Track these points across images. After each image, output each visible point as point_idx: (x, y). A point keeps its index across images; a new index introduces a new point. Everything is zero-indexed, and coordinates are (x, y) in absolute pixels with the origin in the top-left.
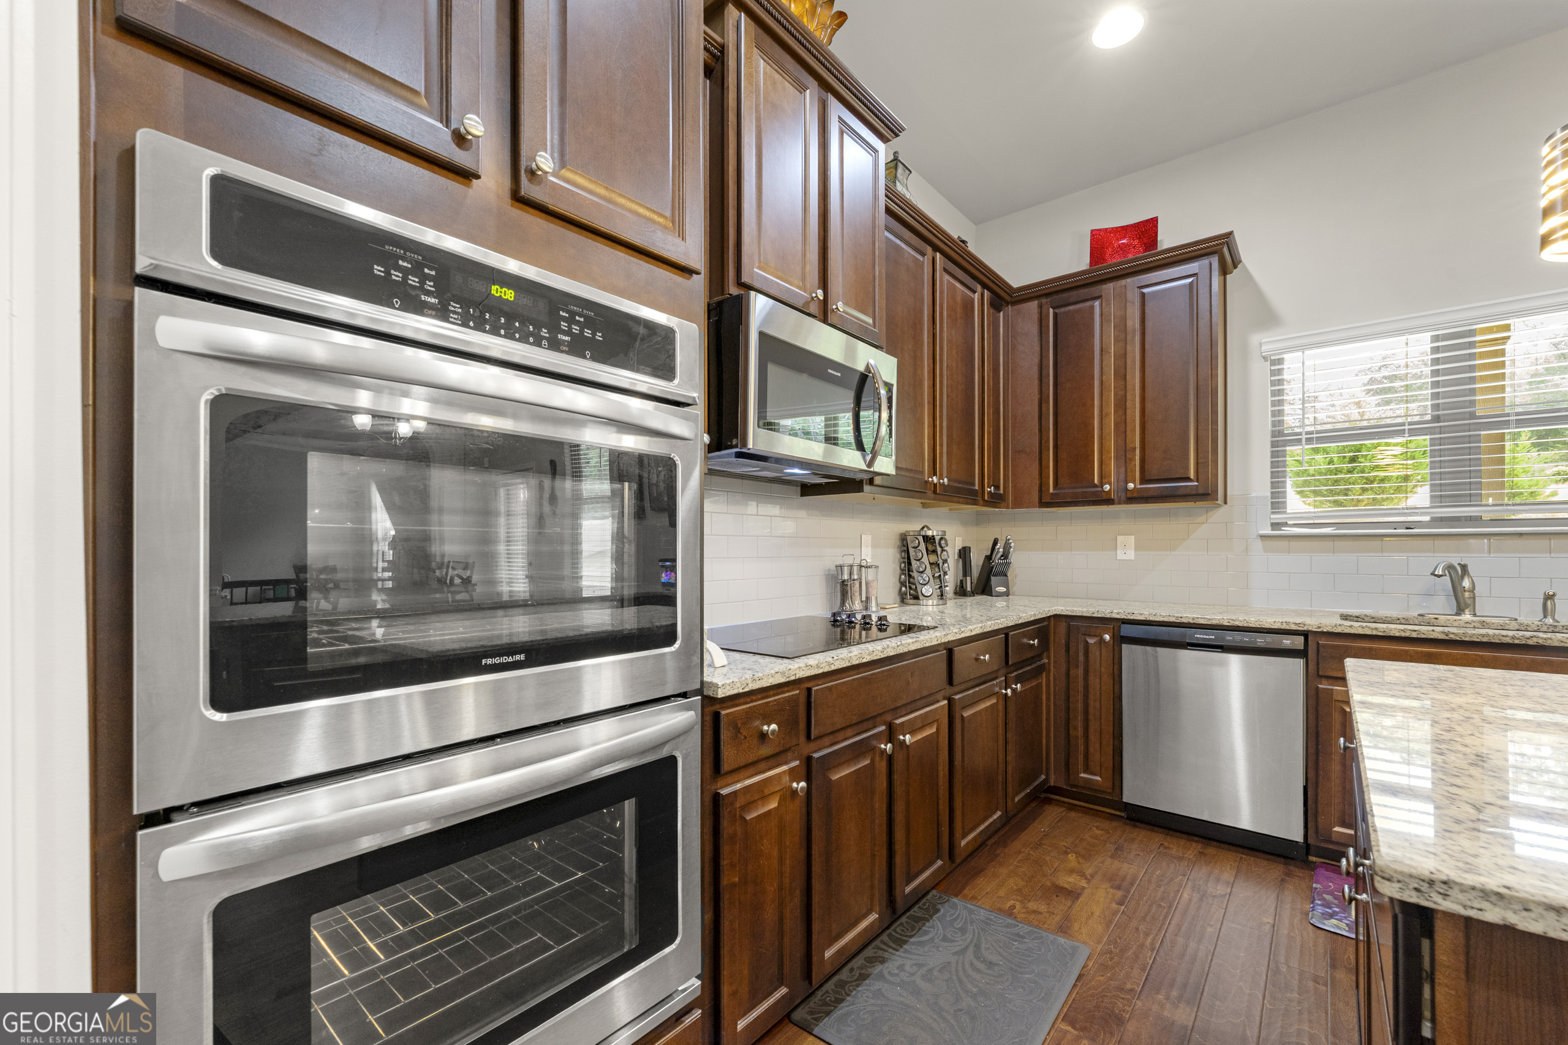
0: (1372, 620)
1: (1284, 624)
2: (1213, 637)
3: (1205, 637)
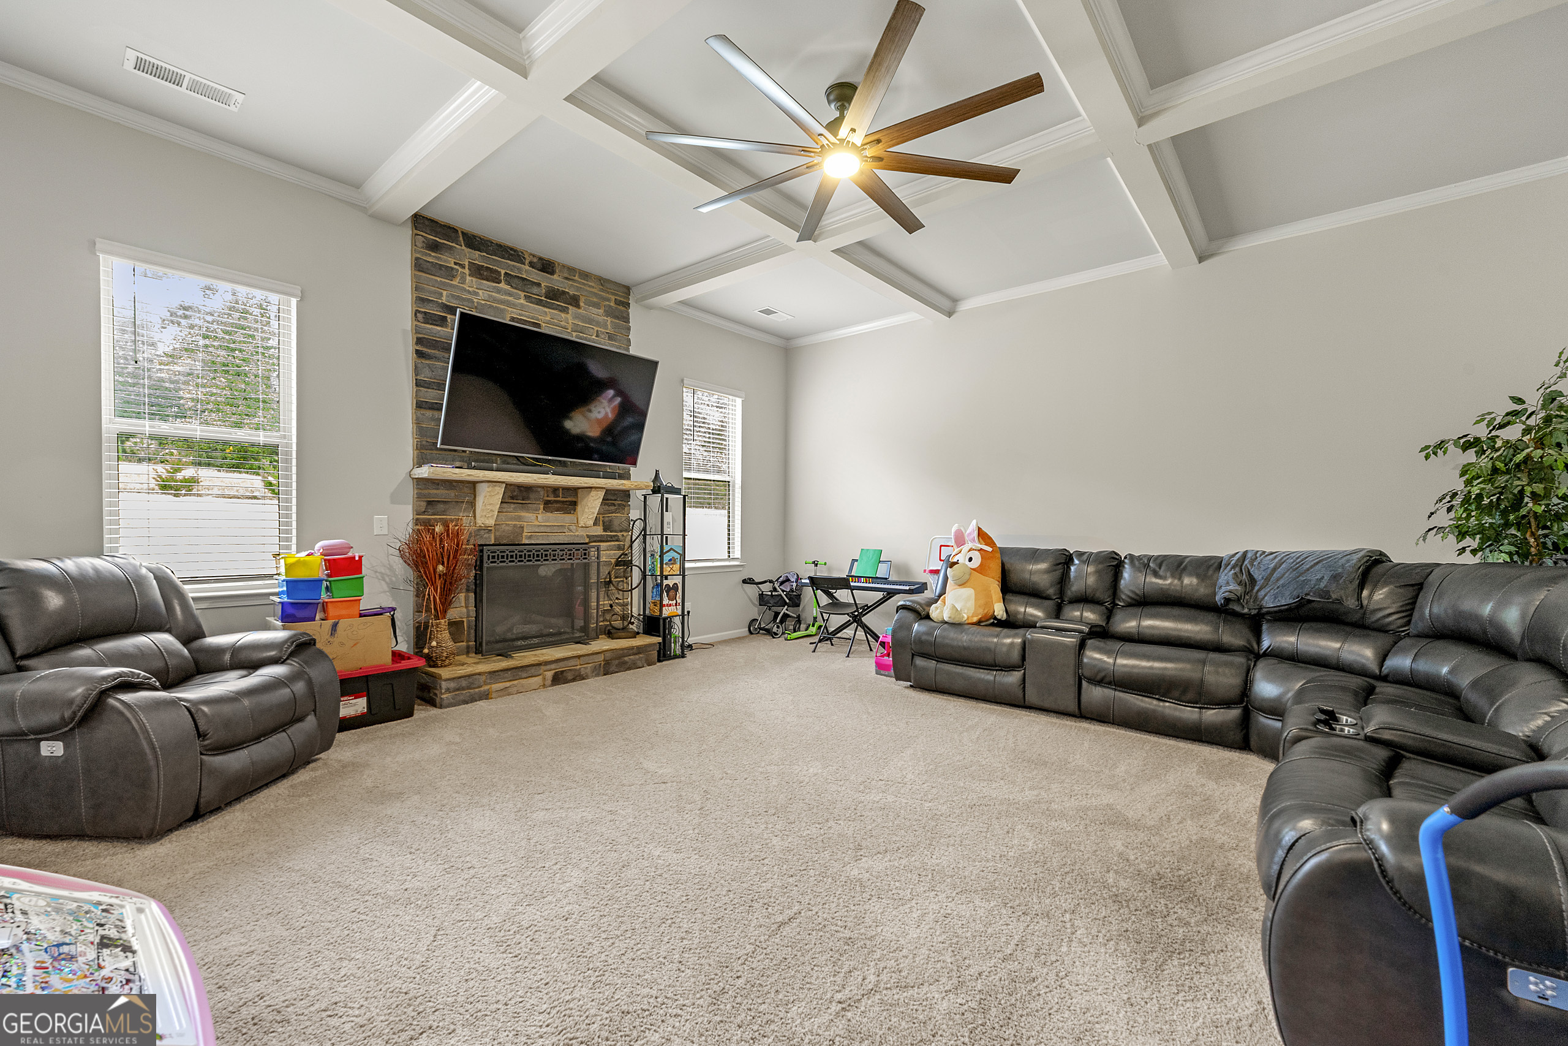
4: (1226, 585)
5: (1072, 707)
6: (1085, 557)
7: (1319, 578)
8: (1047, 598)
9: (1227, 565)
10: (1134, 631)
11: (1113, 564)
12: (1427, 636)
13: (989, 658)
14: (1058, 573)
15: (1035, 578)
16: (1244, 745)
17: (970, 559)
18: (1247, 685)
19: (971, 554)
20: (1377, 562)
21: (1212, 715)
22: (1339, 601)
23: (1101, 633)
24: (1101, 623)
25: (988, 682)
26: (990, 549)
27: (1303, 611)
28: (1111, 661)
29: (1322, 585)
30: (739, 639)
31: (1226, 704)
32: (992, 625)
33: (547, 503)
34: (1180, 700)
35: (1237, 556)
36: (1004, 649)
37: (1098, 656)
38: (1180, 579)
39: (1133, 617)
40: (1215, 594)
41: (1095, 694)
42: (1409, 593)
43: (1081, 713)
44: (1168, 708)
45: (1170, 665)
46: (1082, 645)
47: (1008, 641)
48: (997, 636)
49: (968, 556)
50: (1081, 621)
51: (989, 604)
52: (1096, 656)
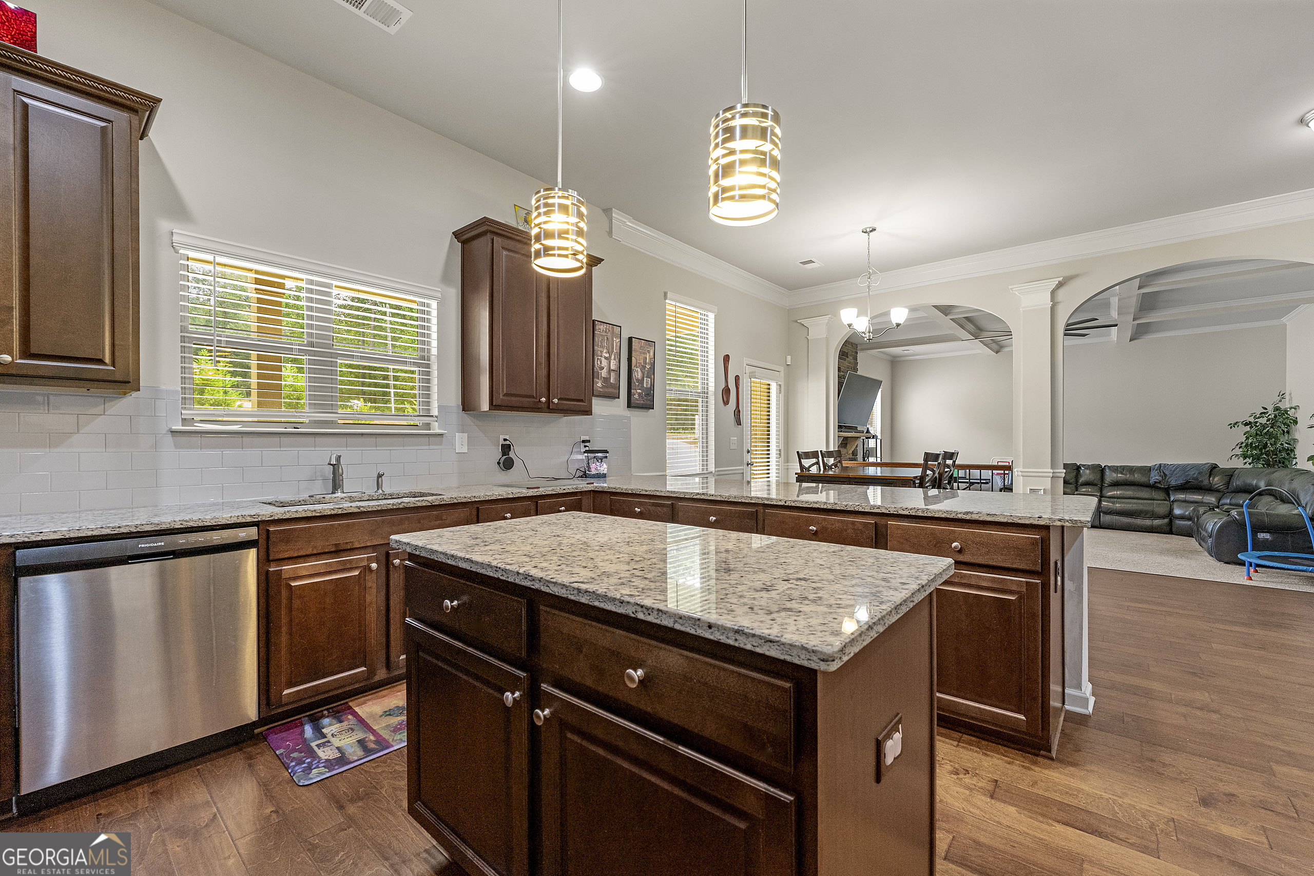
0: (281, 505)
1: (240, 518)
2: (163, 544)
3: (152, 545)
4: (1154, 477)
6: (1086, 467)
7: (1193, 473)
8: (1070, 484)
9: (1153, 470)
10: (1115, 495)
11: (1102, 470)
12: (1235, 492)
14: (1073, 474)
16: (1170, 532)
18: (1171, 510)
20: (1215, 468)
21: (1157, 522)
22: (1202, 481)
27: (1187, 486)
28: (1114, 505)
29: (1195, 476)
31: (1163, 517)
34: (1144, 518)
35: (1157, 466)
37: (1109, 504)
38: (1133, 475)
39: (1113, 490)
40: (1150, 480)
41: (1109, 518)
42: (1227, 479)
44: (1139, 522)
45: (1139, 505)
52: (1106, 504)
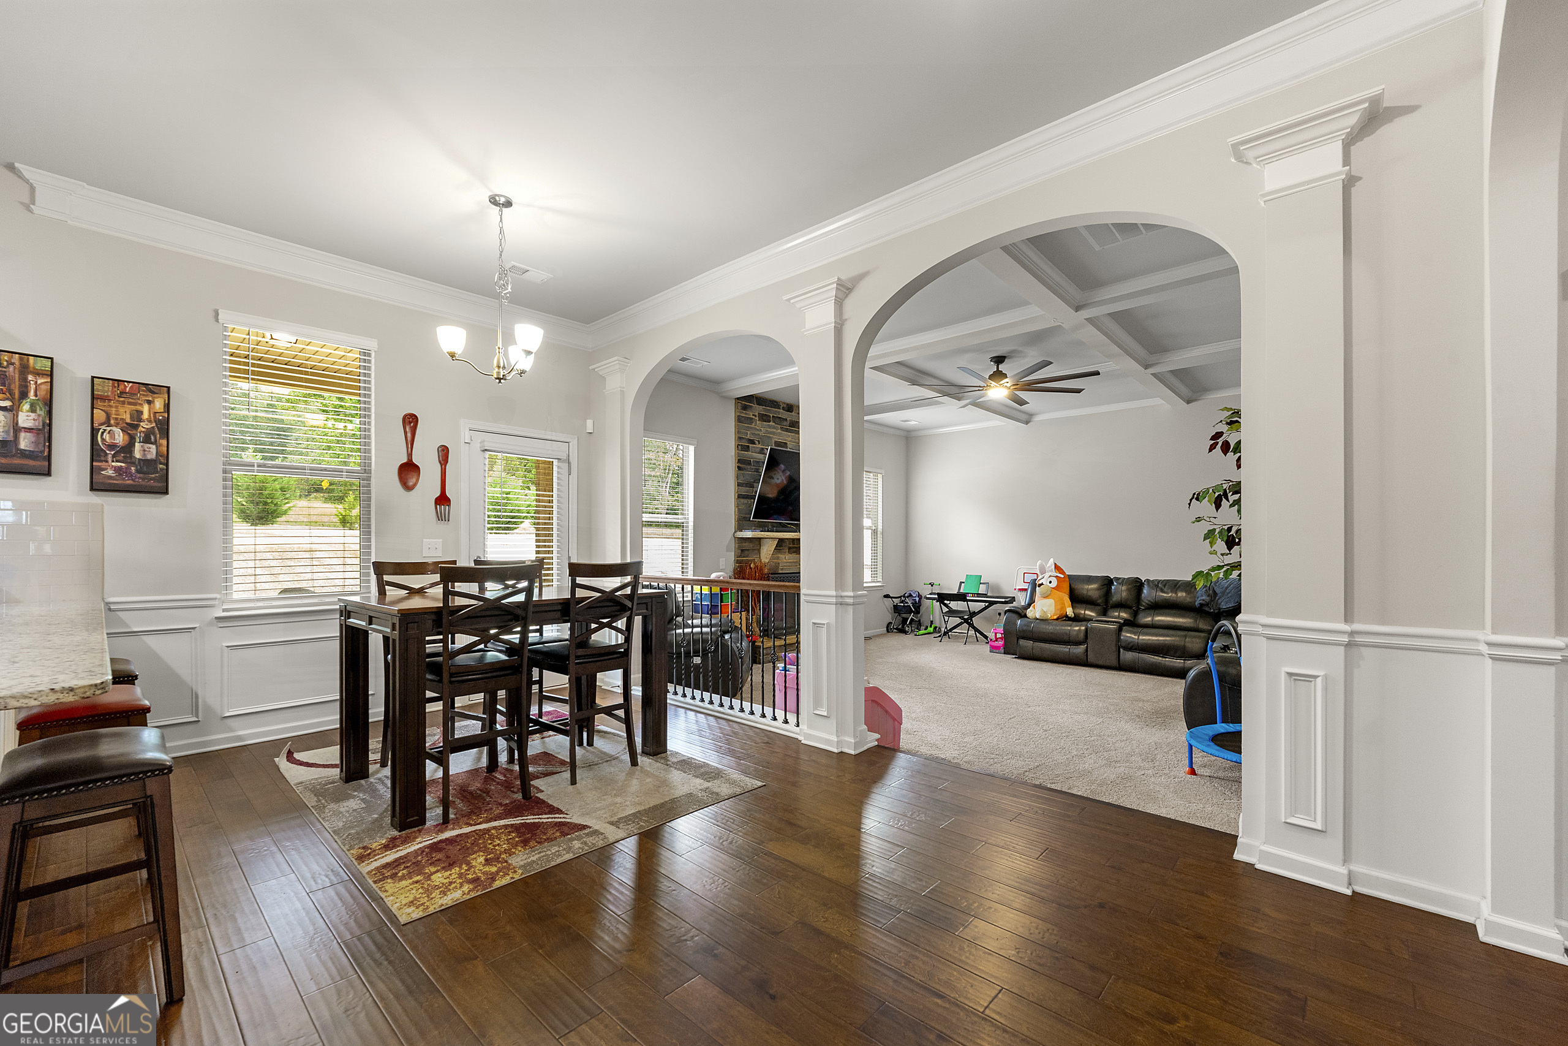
4: (1201, 598)
5: (1115, 663)
6: (1120, 581)
8: (1098, 605)
10: (1151, 623)
11: (1137, 585)
13: (1066, 638)
14: (1105, 590)
15: (1090, 593)
17: (1050, 582)
19: (1050, 579)
21: (1190, 664)
23: (1131, 624)
24: (1130, 618)
25: (1066, 652)
26: (1063, 576)
28: (1136, 637)
30: (881, 635)
31: (1197, 657)
32: (1065, 620)
33: (790, 548)
34: (1173, 656)
36: (1075, 633)
37: (1129, 635)
38: (1176, 593)
39: (1150, 615)
40: (1195, 602)
41: (1128, 656)
43: (1121, 667)
44: (1167, 661)
45: (1168, 638)
46: (1120, 630)
47: (1077, 628)
48: (1070, 626)
49: (1048, 580)
50: (1119, 617)
51: (1063, 608)
52: (1128, 635)
